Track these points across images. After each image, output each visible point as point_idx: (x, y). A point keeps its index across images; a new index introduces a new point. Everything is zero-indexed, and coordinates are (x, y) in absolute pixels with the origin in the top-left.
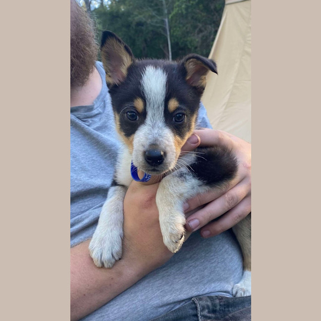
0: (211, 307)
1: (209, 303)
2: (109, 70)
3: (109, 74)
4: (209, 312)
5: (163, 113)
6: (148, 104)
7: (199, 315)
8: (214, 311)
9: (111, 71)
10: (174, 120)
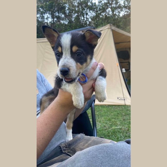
0: (65, 146)
1: (64, 145)
2: (51, 41)
3: (51, 43)
4: (65, 148)
5: (70, 52)
6: (63, 49)
7: (62, 150)
8: (66, 148)
9: (52, 42)
10: (76, 55)
